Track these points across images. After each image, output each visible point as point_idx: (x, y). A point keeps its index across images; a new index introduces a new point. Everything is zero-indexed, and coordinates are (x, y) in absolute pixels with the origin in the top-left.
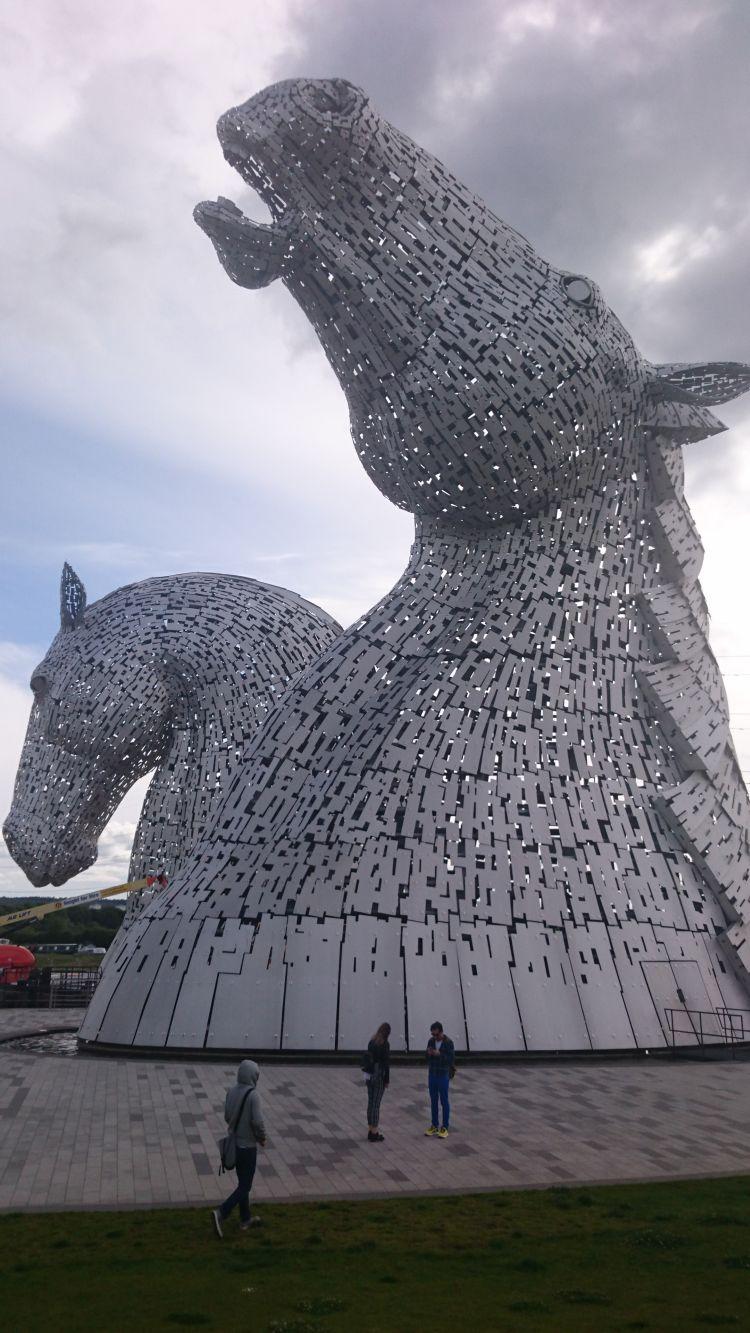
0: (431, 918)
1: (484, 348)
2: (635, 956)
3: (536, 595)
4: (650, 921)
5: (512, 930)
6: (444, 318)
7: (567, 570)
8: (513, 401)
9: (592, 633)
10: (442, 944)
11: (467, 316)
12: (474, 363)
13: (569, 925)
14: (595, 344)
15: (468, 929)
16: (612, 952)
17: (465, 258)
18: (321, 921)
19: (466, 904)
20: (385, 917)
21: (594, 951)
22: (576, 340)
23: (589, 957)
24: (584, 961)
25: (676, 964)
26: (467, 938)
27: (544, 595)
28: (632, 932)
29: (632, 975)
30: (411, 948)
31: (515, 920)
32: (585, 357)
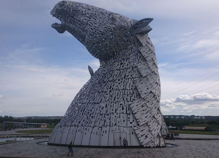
0: (82, 126)
1: (94, 33)
2: (113, 132)
3: (115, 69)
4: (119, 126)
5: (93, 128)
6: (88, 30)
7: (121, 64)
8: (101, 40)
9: (125, 75)
10: (82, 130)
11: (91, 28)
12: (93, 36)
13: (103, 127)
14: (115, 25)
15: (87, 128)
16: (109, 131)
17: (90, 18)
18: (68, 127)
19: (88, 124)
20: (76, 126)
21: (106, 131)
22: (111, 26)
23: (105, 132)
24: (103, 132)
25: (121, 133)
26: (86, 129)
27: (117, 69)
28: (114, 128)
29: (111, 134)
30: (78, 131)
31: (94, 126)
32: (113, 28)
